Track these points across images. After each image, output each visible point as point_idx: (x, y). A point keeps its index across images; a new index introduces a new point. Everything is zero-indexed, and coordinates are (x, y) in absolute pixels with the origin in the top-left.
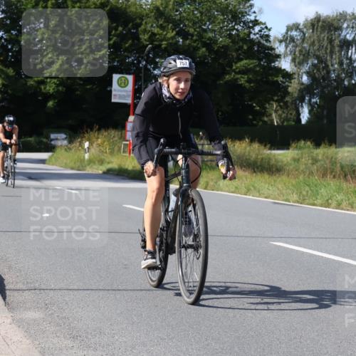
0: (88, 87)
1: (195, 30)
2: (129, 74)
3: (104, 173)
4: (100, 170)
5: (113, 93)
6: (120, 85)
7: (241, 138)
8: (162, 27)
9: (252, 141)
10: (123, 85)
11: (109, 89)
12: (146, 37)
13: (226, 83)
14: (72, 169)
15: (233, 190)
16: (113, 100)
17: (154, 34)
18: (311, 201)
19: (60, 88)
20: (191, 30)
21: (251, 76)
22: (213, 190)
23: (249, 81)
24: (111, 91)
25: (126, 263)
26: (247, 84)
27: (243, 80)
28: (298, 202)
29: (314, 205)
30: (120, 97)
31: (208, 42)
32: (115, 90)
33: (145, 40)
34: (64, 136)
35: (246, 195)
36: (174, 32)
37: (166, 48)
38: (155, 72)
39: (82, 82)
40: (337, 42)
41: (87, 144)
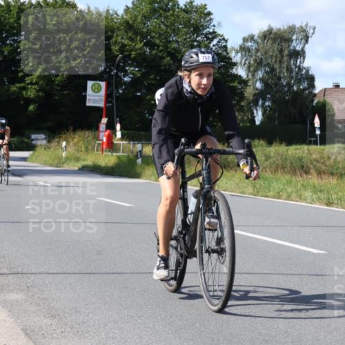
0: (65, 92)
1: (161, 41)
2: (102, 81)
3: (79, 169)
4: (76, 166)
5: (88, 98)
6: (93, 91)
8: (131, 39)
10: (96, 90)
11: (84, 94)
12: (117, 48)
14: (51, 166)
16: (88, 104)
17: (124, 46)
18: (264, 194)
19: (40, 94)
20: (157, 41)
24: (86, 96)
25: (99, 249)
28: (253, 194)
29: (267, 196)
30: (94, 101)
31: (173, 51)
32: (89, 95)
33: (117, 51)
34: (43, 136)
36: (142, 44)
37: (134, 57)
38: (126, 79)
39: (59, 88)
40: (286, 52)
41: (64, 144)
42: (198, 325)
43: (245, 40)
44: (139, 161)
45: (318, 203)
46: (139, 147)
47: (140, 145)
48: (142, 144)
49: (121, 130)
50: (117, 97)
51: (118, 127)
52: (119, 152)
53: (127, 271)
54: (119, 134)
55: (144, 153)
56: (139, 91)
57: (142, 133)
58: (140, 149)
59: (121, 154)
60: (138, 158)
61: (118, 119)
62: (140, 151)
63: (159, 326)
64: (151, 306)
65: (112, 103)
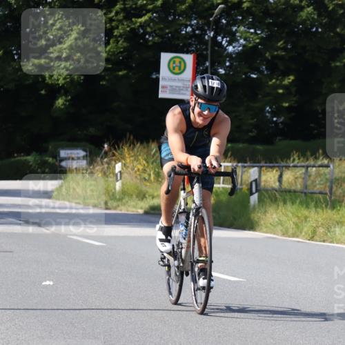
0: (121, 73)
2: (187, 52)
3: (146, 213)
4: (140, 208)
5: (161, 83)
6: (171, 70)
10: (177, 70)
11: (154, 77)
16: (161, 95)
22: (324, 241)
24: (157, 80)
30: (173, 90)
32: (164, 79)
34: (81, 153)
37: (248, 8)
38: (231, 49)
39: (110, 66)
41: (118, 167)
44: (254, 198)
46: (253, 173)
47: (256, 169)
52: (218, 183)
55: (262, 183)
58: (256, 177)
60: (252, 194)
62: (256, 181)
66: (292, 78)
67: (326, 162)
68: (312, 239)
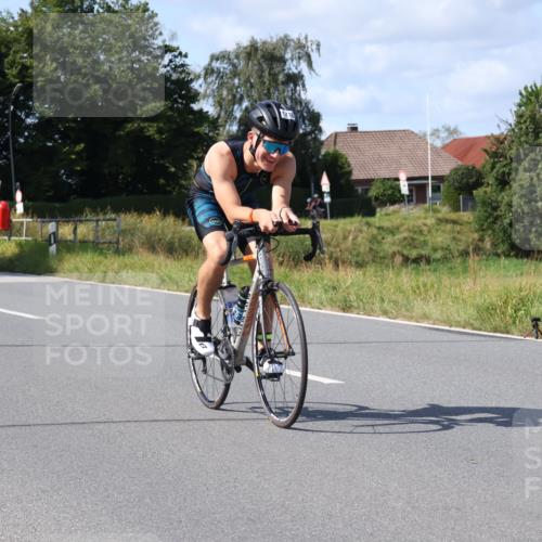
7: (150, 211)
9: (165, 214)
12: (15, 71)
13: (128, 134)
15: (141, 282)
17: (25, 68)
21: (161, 125)
23: (160, 131)
26: (156, 136)
27: (151, 130)
33: (14, 76)
35: (159, 288)
38: (29, 121)
40: (281, 77)
42: (147, 500)
43: (214, 58)
44: (53, 248)
45: (329, 307)
46: (51, 227)
47: (54, 223)
48: (57, 222)
49: (23, 200)
50: (15, 150)
51: (19, 196)
52: (21, 235)
53: (36, 422)
54: (20, 207)
55: (60, 236)
56: (51, 139)
57: (57, 205)
58: (54, 230)
59: (24, 238)
60: (51, 245)
61: (18, 184)
62: (54, 233)
63: (86, 503)
64: (74, 474)
65: (8, 159)
66: (82, 145)
67: (113, 216)
68: (103, 281)
